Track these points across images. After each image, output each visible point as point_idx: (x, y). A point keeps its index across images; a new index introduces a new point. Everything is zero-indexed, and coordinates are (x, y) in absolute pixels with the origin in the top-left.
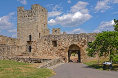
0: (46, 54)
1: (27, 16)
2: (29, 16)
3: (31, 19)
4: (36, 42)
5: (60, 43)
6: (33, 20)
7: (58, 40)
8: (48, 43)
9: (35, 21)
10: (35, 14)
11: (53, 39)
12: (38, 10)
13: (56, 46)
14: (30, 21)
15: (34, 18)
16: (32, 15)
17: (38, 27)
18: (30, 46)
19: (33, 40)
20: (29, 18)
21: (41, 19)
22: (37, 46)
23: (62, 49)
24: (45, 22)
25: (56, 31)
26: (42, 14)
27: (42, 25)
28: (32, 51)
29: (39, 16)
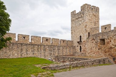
0: (94, 53)
1: (77, 19)
2: (79, 18)
3: (81, 21)
4: (84, 42)
5: (109, 41)
6: (83, 21)
7: (106, 37)
8: (96, 42)
9: (84, 21)
10: (84, 15)
11: (101, 37)
12: (86, 10)
13: (104, 45)
14: (80, 22)
15: (83, 19)
16: (82, 16)
17: (87, 27)
18: (81, 47)
19: (82, 41)
20: (79, 20)
21: (90, 19)
22: (86, 46)
23: (111, 48)
24: (95, 21)
25: (106, 28)
26: (92, 14)
27: (91, 25)
28: (82, 51)
29: (88, 15)
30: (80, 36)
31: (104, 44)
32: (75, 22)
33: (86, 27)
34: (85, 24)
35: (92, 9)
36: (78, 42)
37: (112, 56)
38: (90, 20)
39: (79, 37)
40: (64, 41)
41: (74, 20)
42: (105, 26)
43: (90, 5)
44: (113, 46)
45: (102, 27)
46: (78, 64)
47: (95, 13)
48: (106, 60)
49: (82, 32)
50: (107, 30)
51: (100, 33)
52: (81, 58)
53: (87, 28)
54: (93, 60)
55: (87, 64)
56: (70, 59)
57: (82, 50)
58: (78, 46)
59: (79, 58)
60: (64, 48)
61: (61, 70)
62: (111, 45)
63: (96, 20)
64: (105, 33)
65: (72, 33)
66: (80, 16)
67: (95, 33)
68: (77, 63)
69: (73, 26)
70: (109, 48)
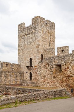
0: (48, 83)
1: (27, 35)
2: (29, 34)
3: (32, 38)
4: (36, 67)
5: (67, 67)
6: (34, 38)
7: (63, 63)
8: (51, 68)
9: (36, 39)
10: (35, 31)
11: (57, 62)
12: (39, 24)
14: (31, 40)
15: (34, 36)
16: (33, 31)
17: (40, 47)
18: (31, 73)
19: (33, 65)
20: (29, 37)
21: (43, 36)
22: (38, 72)
23: (69, 76)
24: (50, 40)
25: (63, 50)
26: (45, 30)
27: (45, 44)
28: (32, 79)
29: (41, 31)
30: (31, 59)
31: (61, 71)
32: (23, 38)
33: (38, 47)
34: (37, 43)
35: (46, 23)
36: (28, 67)
37: (70, 87)
38: (44, 38)
39: (29, 61)
40: (7, 65)
41: (21, 36)
42: (62, 47)
43: (44, 19)
44: (71, 75)
45: (59, 48)
46: (26, 98)
47: (49, 30)
48: (62, 92)
49: (34, 53)
50: (64, 54)
51: (56, 57)
52: (31, 88)
53: (39, 49)
54: (47, 92)
55: (39, 97)
56: (15, 90)
57: (32, 77)
58: (27, 72)
59: (28, 89)
60: (7, 75)
61: (4, 107)
62: (68, 73)
63: (51, 38)
64: (61, 57)
65: (19, 54)
66: (31, 32)
67: (49, 56)
68: (26, 96)
69: (21, 44)
70: (67, 77)
